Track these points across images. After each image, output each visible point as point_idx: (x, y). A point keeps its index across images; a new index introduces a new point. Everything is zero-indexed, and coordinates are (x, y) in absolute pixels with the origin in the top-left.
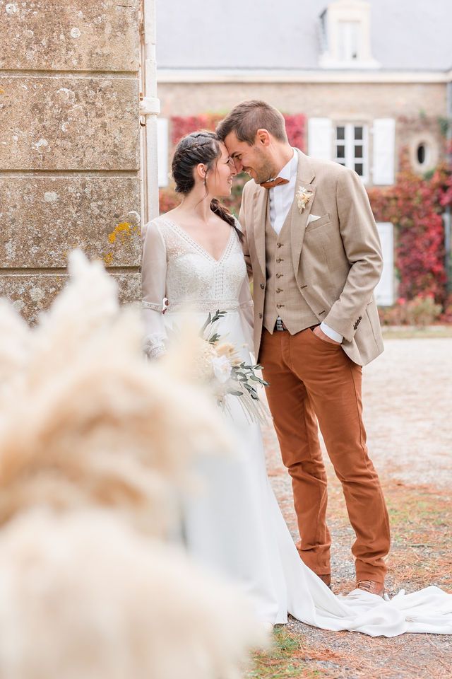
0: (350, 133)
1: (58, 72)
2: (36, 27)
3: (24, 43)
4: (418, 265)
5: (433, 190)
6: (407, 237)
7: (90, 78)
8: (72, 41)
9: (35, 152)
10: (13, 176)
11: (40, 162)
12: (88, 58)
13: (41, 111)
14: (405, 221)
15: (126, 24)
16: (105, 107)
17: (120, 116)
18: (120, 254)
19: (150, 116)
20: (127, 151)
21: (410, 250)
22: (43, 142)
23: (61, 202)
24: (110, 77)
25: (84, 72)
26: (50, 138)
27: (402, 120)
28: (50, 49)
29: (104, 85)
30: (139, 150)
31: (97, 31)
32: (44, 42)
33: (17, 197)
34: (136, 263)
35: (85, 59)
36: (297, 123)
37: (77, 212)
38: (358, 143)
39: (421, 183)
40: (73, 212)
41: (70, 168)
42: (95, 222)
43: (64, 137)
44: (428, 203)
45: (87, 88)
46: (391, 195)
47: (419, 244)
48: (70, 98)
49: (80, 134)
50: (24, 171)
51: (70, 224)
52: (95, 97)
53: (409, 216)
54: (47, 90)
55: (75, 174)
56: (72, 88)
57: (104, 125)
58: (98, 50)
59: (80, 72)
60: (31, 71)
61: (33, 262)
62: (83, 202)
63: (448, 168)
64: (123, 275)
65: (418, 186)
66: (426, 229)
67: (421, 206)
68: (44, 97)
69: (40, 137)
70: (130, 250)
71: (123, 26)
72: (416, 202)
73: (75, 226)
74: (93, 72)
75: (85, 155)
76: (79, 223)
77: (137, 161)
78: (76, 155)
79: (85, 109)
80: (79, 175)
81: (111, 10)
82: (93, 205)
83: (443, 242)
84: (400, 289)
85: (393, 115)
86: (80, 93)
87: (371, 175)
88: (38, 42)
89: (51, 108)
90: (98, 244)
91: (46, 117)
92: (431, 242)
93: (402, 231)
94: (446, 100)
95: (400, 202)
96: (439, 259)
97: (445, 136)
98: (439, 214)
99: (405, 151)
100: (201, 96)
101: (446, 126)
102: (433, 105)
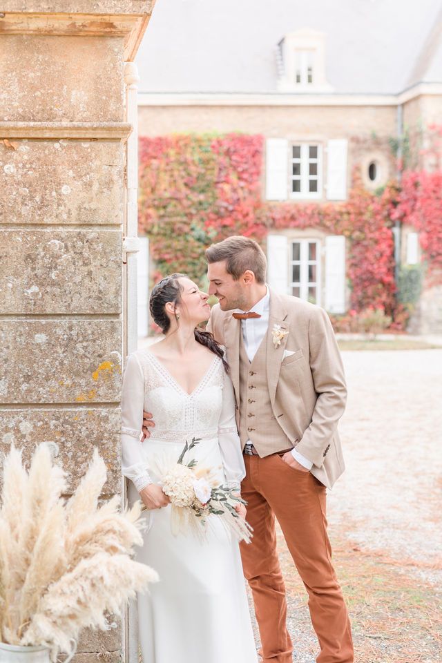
0: (305, 152)
1: (50, 225)
2: (31, 185)
3: (19, 200)
4: (369, 275)
5: (384, 205)
6: (358, 249)
7: (78, 230)
8: (63, 197)
9: (28, 298)
10: (7, 320)
11: (32, 307)
12: (77, 212)
13: (33, 261)
14: (357, 234)
15: (111, 181)
16: (92, 257)
17: (105, 265)
18: (102, 391)
19: (131, 254)
20: (111, 297)
21: (361, 261)
22: (35, 289)
23: (49, 343)
24: (96, 229)
25: (73, 225)
26: (41, 285)
27: (355, 140)
28: (43, 205)
29: (90, 236)
30: (121, 296)
31: (86, 188)
32: (38, 199)
33: (10, 338)
34: (116, 399)
35: (74, 213)
36: (255, 142)
37: (64, 352)
38: (313, 161)
39: (372, 198)
40: (60, 352)
41: (58, 313)
42: (80, 361)
43: (53, 284)
44: (379, 217)
45: (75, 239)
46: (344, 210)
47: (369, 255)
48: (60, 249)
49: (69, 282)
50: (17, 315)
51: (57, 363)
52: (83, 248)
53: (361, 230)
54: (39, 242)
55: (63, 317)
56: (62, 240)
57: (90, 273)
58: (86, 205)
59: (68, 225)
60: (25, 225)
61: (23, 398)
62: (69, 343)
63: (398, 185)
64: (104, 410)
65: (369, 201)
66: (377, 242)
67: (372, 221)
68: (37, 248)
69: (33, 284)
70: (112, 387)
71: (109, 183)
72: (367, 217)
73: (62, 365)
74: (81, 225)
75: (72, 301)
76: (65, 362)
77: (120, 305)
78: (64, 300)
79: (73, 258)
80: (67, 318)
81: (98, 170)
82: (79, 346)
83: (393, 254)
84: (352, 298)
85: (346, 136)
86: (69, 244)
87: (325, 190)
88: (32, 198)
89: (43, 258)
90: (83, 382)
91: (38, 266)
92: (382, 255)
93: (355, 243)
94: (396, 121)
95: (352, 216)
96: (389, 270)
97: (395, 156)
98: (389, 228)
99: (357, 169)
100: (166, 118)
101: (397, 146)
102: (384, 126)
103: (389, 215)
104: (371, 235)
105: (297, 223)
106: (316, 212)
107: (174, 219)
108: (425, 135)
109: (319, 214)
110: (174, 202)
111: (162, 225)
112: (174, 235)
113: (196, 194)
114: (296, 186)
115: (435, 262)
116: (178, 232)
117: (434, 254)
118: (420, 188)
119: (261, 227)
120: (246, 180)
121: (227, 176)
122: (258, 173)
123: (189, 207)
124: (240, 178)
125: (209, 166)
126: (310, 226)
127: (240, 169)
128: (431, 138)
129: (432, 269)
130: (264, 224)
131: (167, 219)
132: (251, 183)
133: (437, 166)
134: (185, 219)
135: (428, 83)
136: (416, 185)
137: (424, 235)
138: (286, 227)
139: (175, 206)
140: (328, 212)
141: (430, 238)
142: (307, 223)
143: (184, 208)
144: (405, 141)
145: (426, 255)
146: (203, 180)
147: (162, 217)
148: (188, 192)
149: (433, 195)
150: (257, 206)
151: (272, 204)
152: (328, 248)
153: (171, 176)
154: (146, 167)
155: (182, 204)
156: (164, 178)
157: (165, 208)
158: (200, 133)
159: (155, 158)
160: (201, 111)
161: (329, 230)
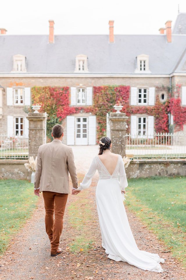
0: (143, 91)
4: (160, 128)
5: (165, 107)
6: (158, 120)
14: (157, 116)
21: (158, 123)
27: (157, 87)
36: (127, 88)
38: (145, 94)
39: (162, 105)
44: (164, 111)
46: (153, 108)
47: (161, 122)
53: (158, 114)
63: (169, 101)
65: (161, 106)
66: (163, 118)
67: (162, 112)
72: (160, 110)
83: (168, 122)
85: (155, 86)
87: (148, 102)
92: (164, 122)
93: (157, 118)
94: (170, 82)
95: (156, 110)
96: (166, 126)
97: (169, 92)
98: (167, 114)
99: (158, 96)
100: (101, 81)
101: (169, 90)
102: (166, 83)
103: (167, 110)
104: (161, 116)
105: (140, 112)
106: (145, 109)
107: (103, 111)
108: (175, 88)
109: (146, 109)
110: (103, 106)
111: (100, 113)
112: (103, 115)
113: (110, 103)
114: (140, 101)
115: (177, 124)
116: (104, 115)
117: (177, 122)
118: (173, 103)
119: (129, 113)
120: (125, 99)
121: (119, 98)
122: (128, 97)
123: (108, 107)
124: (123, 99)
125: (114, 95)
126: (143, 113)
127: (123, 96)
128: (177, 88)
129: (176, 126)
130: (130, 113)
131: (101, 111)
132: (126, 100)
133: (178, 96)
134: (106, 111)
135: (176, 72)
136: (173, 102)
137: (174, 117)
138: (136, 113)
139: (104, 107)
140: (149, 109)
141: (175, 118)
142: (142, 112)
143: (106, 107)
144: (171, 88)
145: (175, 123)
146: (112, 99)
147: (99, 110)
148: (107, 103)
149: (177, 105)
150: (128, 107)
151: (132, 106)
152: (149, 120)
153: (103, 98)
154: (95, 95)
155: (105, 106)
156: (101, 99)
157: (101, 107)
158: (111, 85)
159: (98, 93)
160: (112, 79)
161: (149, 114)
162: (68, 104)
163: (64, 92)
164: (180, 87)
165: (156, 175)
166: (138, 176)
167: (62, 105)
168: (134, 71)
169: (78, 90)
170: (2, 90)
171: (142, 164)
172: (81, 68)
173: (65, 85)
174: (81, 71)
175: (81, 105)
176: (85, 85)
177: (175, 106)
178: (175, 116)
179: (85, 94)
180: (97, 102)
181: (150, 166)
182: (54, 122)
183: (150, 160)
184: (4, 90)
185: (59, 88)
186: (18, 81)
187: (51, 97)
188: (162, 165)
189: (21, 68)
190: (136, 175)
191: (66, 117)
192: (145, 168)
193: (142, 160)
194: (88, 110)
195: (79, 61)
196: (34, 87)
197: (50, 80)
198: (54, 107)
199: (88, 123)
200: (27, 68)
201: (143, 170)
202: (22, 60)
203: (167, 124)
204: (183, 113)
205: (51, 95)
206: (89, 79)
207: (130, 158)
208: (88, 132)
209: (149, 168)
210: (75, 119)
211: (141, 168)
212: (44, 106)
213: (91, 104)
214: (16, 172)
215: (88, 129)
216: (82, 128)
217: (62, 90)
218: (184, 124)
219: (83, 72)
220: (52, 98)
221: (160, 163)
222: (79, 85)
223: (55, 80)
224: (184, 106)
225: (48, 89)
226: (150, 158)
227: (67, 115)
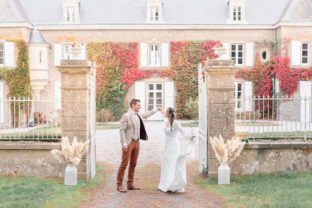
0: (237, 48)
1: (75, 103)
2: (72, 97)
5: (268, 69)
8: (77, 99)
14: (257, 81)
21: (258, 91)
28: (74, 100)
29: (82, 105)
31: (81, 97)
38: (240, 51)
39: (263, 66)
44: (266, 74)
46: (252, 71)
47: (261, 89)
58: (81, 100)
63: (274, 61)
66: (265, 84)
67: (263, 75)
68: (74, 106)
74: (80, 103)
81: (83, 94)
83: (271, 89)
85: (253, 41)
86: (79, 106)
87: (245, 63)
94: (273, 35)
95: (255, 73)
97: (273, 49)
98: (270, 78)
99: (258, 55)
100: (181, 34)
101: (273, 46)
102: (269, 37)
103: (270, 73)
104: (263, 81)
106: (240, 71)
107: (184, 74)
108: (282, 42)
109: (242, 72)
110: (184, 68)
111: (179, 77)
112: (184, 80)
113: (193, 64)
115: (285, 92)
117: (284, 89)
121: (205, 57)
123: (190, 69)
124: (210, 58)
125: (198, 54)
126: (239, 77)
128: (284, 43)
129: (284, 95)
131: (181, 74)
133: (286, 54)
134: (188, 74)
135: (283, 22)
136: (278, 62)
137: (281, 82)
140: (245, 71)
143: (188, 70)
144: (276, 43)
145: (281, 89)
146: (195, 59)
147: (179, 73)
148: (190, 64)
149: (284, 66)
152: (246, 86)
153: (183, 57)
154: (173, 54)
155: (187, 68)
156: (181, 58)
157: (180, 70)
158: (195, 40)
159: (177, 50)
160: (195, 32)
161: (246, 79)
162: (136, 65)
163: (131, 50)
164: (288, 41)
165: (289, 169)
166: (255, 171)
167: (128, 67)
168: (226, 21)
169: (150, 46)
170: (48, 47)
171: (262, 150)
172: (154, 16)
173: (132, 40)
174: (154, 21)
175: (153, 67)
176: (159, 40)
177: (282, 67)
178: (282, 80)
179: (160, 51)
180: (176, 63)
181: (277, 153)
182: (117, 89)
183: (277, 143)
184: (50, 48)
185: (125, 44)
186: (68, 35)
187: (114, 56)
188: (299, 151)
189: (74, 18)
190: (253, 170)
191: (134, 83)
192: (268, 157)
193: (263, 143)
194: (163, 74)
195: (152, 8)
196: (91, 43)
197: (112, 33)
198: (117, 69)
199: (164, 92)
200: (81, 18)
201: (265, 160)
202: (74, 7)
203: (270, 92)
204: (293, 76)
205: (114, 53)
206: (165, 32)
207: (244, 139)
208: (164, 102)
209: (275, 156)
210: (145, 86)
211: (262, 157)
212: (104, 67)
213: (168, 66)
214: (40, 164)
215: (164, 99)
216: (155, 98)
217: (128, 46)
218: (294, 91)
219: (156, 22)
220: (115, 58)
221: (295, 148)
222: (150, 40)
223: (120, 33)
224: (294, 67)
225: (110, 45)
226: (278, 139)
227: (135, 81)
